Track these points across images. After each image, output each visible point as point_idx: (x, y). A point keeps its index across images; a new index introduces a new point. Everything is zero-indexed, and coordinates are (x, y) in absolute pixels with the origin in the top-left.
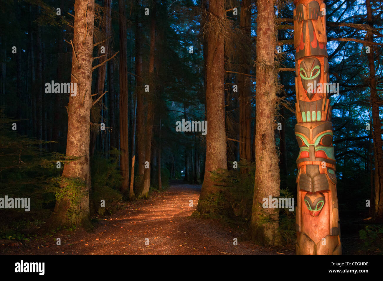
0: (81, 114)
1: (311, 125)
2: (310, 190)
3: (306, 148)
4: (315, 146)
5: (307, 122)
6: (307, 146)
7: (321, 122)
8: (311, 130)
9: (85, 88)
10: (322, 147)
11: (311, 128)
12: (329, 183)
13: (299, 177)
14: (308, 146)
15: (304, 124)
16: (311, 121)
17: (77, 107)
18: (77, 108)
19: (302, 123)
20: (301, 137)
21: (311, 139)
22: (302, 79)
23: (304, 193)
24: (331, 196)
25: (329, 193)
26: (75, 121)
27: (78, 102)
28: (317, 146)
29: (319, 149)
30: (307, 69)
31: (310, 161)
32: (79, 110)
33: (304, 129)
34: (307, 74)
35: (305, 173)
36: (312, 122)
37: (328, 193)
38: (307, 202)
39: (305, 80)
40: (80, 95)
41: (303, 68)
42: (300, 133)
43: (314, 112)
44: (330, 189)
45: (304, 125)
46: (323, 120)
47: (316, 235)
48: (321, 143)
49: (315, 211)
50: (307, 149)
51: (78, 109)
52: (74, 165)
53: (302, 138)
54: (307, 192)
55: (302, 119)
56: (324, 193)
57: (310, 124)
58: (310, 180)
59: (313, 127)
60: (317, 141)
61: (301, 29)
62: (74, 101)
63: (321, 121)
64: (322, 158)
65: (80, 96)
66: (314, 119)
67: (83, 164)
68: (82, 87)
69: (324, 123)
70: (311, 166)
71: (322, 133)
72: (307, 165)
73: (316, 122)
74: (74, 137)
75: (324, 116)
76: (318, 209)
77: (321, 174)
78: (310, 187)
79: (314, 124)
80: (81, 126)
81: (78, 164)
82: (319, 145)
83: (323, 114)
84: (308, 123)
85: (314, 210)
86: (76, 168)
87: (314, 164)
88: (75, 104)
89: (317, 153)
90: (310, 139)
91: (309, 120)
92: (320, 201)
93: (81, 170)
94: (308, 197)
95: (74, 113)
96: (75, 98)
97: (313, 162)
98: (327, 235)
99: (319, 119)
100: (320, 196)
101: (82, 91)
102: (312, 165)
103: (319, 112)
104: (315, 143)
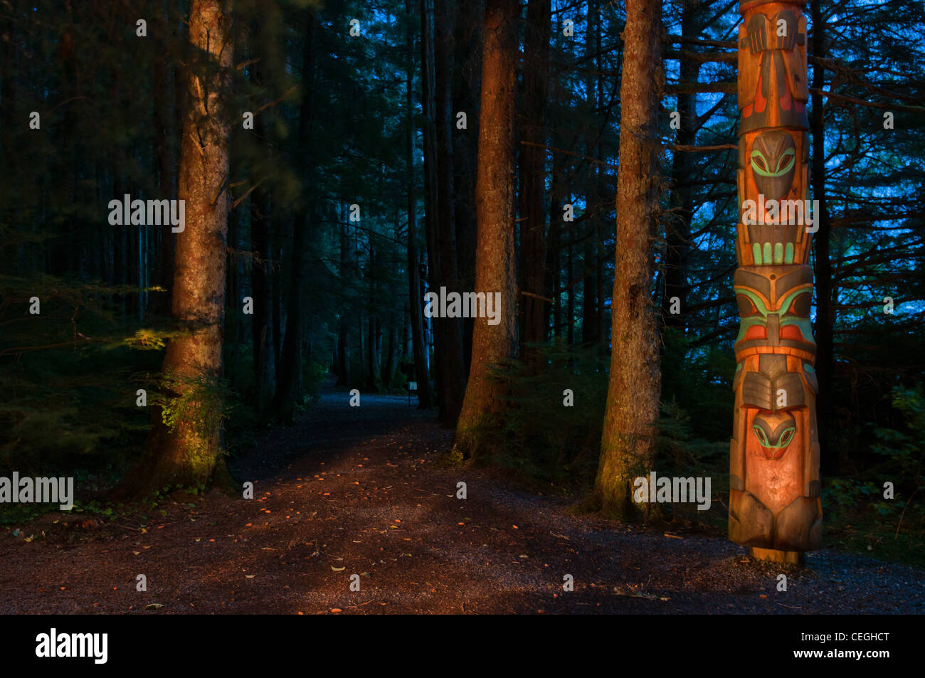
0: (208, 227)
1: (773, 271)
2: (768, 406)
3: (760, 318)
4: (781, 315)
5: (763, 265)
6: (762, 316)
7: (795, 267)
8: (773, 282)
9: (217, 168)
10: (793, 318)
11: (773, 277)
12: (807, 393)
13: (742, 380)
14: (766, 316)
15: (757, 269)
16: (773, 263)
17: (200, 211)
18: (200, 214)
19: (754, 266)
20: (751, 295)
21: (773, 301)
22: (755, 174)
23: (752, 412)
24: (807, 418)
25: (804, 413)
26: (195, 243)
27: (201, 199)
28: (783, 316)
29: (788, 321)
30: (771, 154)
31: (767, 346)
32: (205, 219)
33: (758, 279)
34: (768, 163)
35: (757, 371)
36: (774, 265)
37: (802, 411)
38: (759, 430)
39: (763, 177)
40: (208, 183)
41: (759, 150)
42: (748, 288)
43: (779, 245)
44: (807, 403)
45: (757, 271)
46: (798, 262)
47: (774, 498)
48: (792, 309)
49: (777, 447)
50: (762, 321)
51: (203, 216)
52: (194, 346)
53: (753, 299)
54: (758, 410)
55: (752, 259)
56: (793, 413)
57: (771, 269)
58: (768, 384)
59: (778, 277)
60: (784, 305)
61: (759, 68)
62: (191, 196)
63: (794, 264)
64: (792, 340)
65: (207, 186)
66: (779, 260)
67: (215, 344)
68: (212, 166)
69: (799, 267)
70: (770, 357)
71: (796, 288)
72: (760, 355)
73: (784, 265)
74: (194, 280)
75: (800, 255)
76: (782, 445)
77: (790, 373)
78: (768, 398)
79: (779, 270)
80: (209, 255)
81: (204, 342)
82: (788, 313)
83: (797, 251)
84: (767, 268)
85: (774, 447)
86: (198, 353)
87: (776, 352)
88: (195, 203)
89: (785, 330)
90: (770, 302)
91: (768, 261)
92: (787, 428)
93: (209, 358)
94: (763, 421)
95: (193, 224)
96: (195, 190)
97: (775, 349)
98: (799, 497)
99: (789, 260)
100: (787, 417)
101: (210, 175)
102: (773, 354)
103: (790, 245)
104: (780, 309)
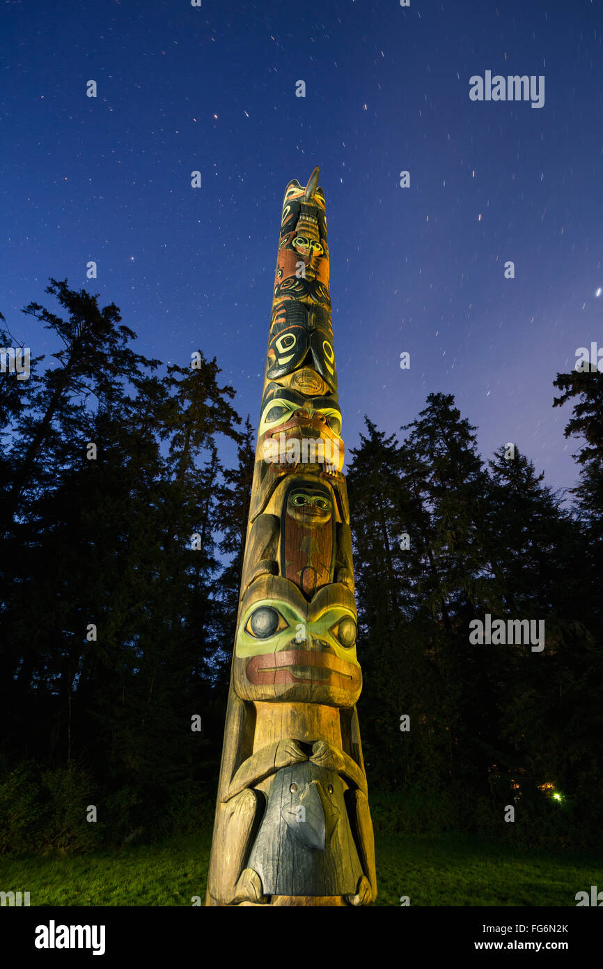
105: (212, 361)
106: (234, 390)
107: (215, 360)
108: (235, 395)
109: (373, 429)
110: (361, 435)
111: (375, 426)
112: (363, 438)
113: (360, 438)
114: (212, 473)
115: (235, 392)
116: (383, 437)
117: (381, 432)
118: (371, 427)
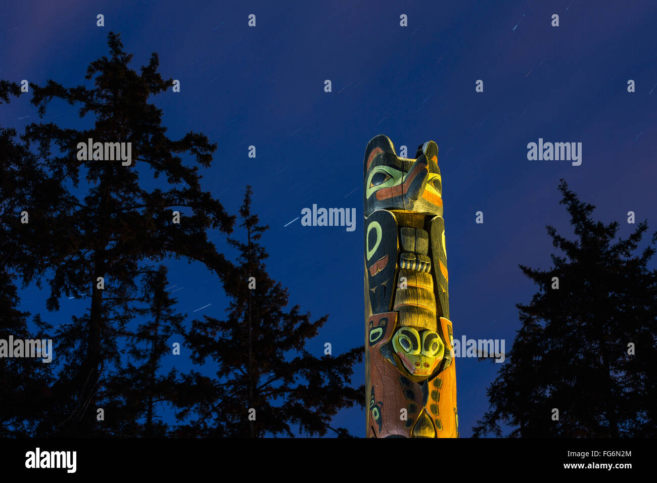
105: (147, 64)
106: (210, 142)
107: (155, 62)
108: (215, 155)
109: (583, 218)
110: (552, 232)
111: (590, 208)
112: (559, 241)
113: (552, 239)
114: (154, 339)
115: (213, 148)
116: (612, 236)
117: (606, 224)
118: (579, 212)
